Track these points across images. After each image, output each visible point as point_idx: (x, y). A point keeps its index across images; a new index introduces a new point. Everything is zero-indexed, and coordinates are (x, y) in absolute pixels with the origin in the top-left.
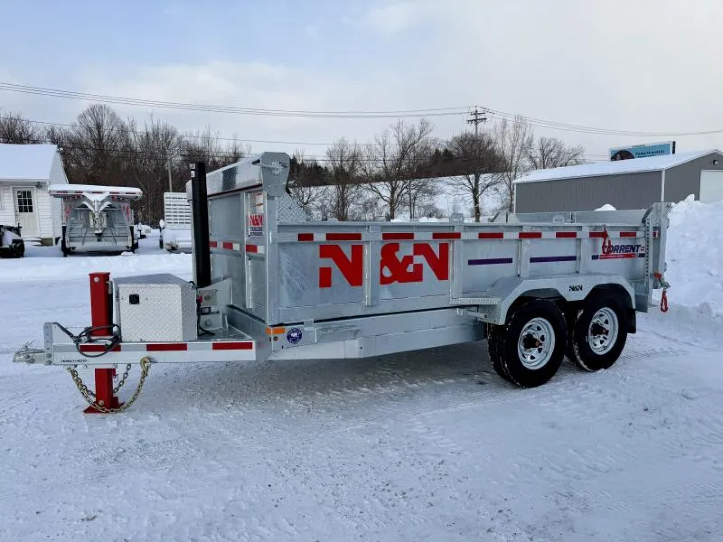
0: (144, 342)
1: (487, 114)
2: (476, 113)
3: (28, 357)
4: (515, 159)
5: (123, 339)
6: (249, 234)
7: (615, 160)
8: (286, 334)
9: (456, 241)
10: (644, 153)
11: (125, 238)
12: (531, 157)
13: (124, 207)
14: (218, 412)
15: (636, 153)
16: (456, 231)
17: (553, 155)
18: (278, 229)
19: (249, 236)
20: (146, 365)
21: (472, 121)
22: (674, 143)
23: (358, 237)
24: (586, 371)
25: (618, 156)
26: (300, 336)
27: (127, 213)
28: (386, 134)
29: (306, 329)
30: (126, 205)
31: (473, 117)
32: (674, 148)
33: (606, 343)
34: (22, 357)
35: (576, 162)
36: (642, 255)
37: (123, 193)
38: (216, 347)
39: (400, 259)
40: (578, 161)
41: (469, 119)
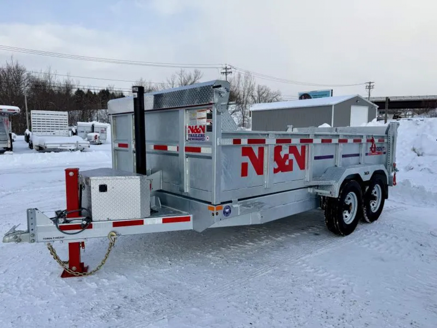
0: (110, 220)
1: (232, 69)
2: (226, 68)
3: (17, 237)
4: (246, 97)
5: (93, 219)
6: (187, 139)
7: (302, 99)
8: (222, 211)
9: (310, 145)
10: (317, 96)
11: (6, 141)
12: (252, 96)
13: (5, 120)
14: (165, 268)
15: (313, 96)
16: (310, 138)
17: (264, 95)
18: (222, 135)
19: (187, 141)
20: (113, 238)
21: (224, 73)
22: (332, 90)
23: (263, 141)
24: (368, 223)
25: (303, 97)
26: (230, 211)
27: (7, 124)
28: (174, 77)
29: (235, 206)
30: (6, 118)
31: (224, 71)
32: (332, 93)
33: (375, 205)
34: (11, 237)
35: (277, 99)
36: (385, 153)
37: (6, 110)
38: (165, 221)
39: (283, 156)
40: (278, 99)
41: (223, 72)
